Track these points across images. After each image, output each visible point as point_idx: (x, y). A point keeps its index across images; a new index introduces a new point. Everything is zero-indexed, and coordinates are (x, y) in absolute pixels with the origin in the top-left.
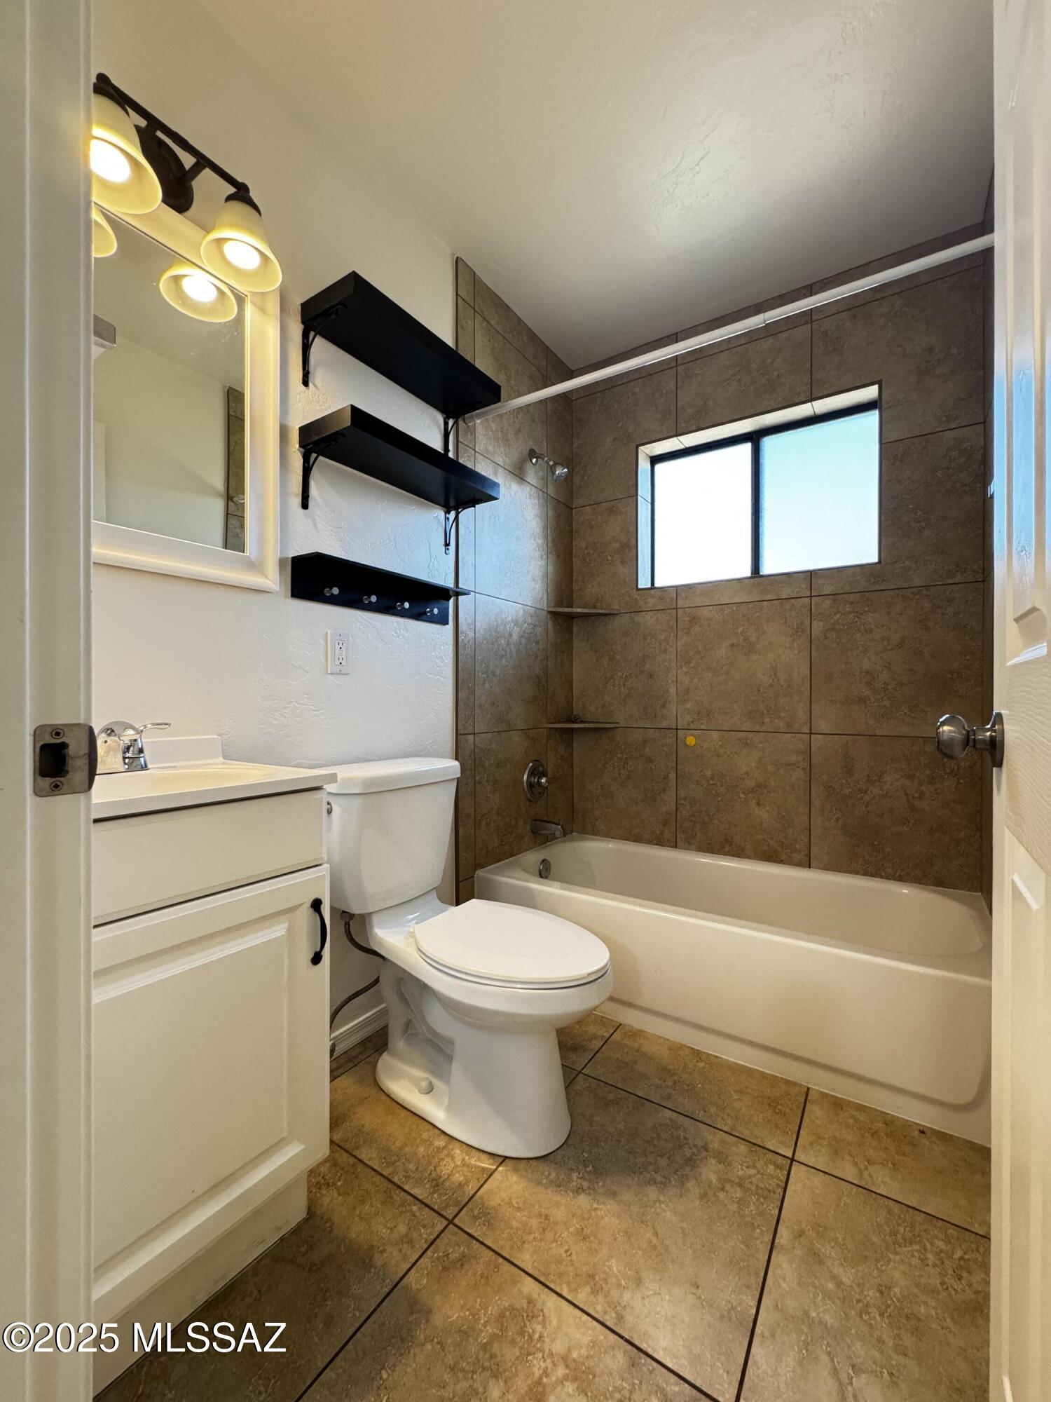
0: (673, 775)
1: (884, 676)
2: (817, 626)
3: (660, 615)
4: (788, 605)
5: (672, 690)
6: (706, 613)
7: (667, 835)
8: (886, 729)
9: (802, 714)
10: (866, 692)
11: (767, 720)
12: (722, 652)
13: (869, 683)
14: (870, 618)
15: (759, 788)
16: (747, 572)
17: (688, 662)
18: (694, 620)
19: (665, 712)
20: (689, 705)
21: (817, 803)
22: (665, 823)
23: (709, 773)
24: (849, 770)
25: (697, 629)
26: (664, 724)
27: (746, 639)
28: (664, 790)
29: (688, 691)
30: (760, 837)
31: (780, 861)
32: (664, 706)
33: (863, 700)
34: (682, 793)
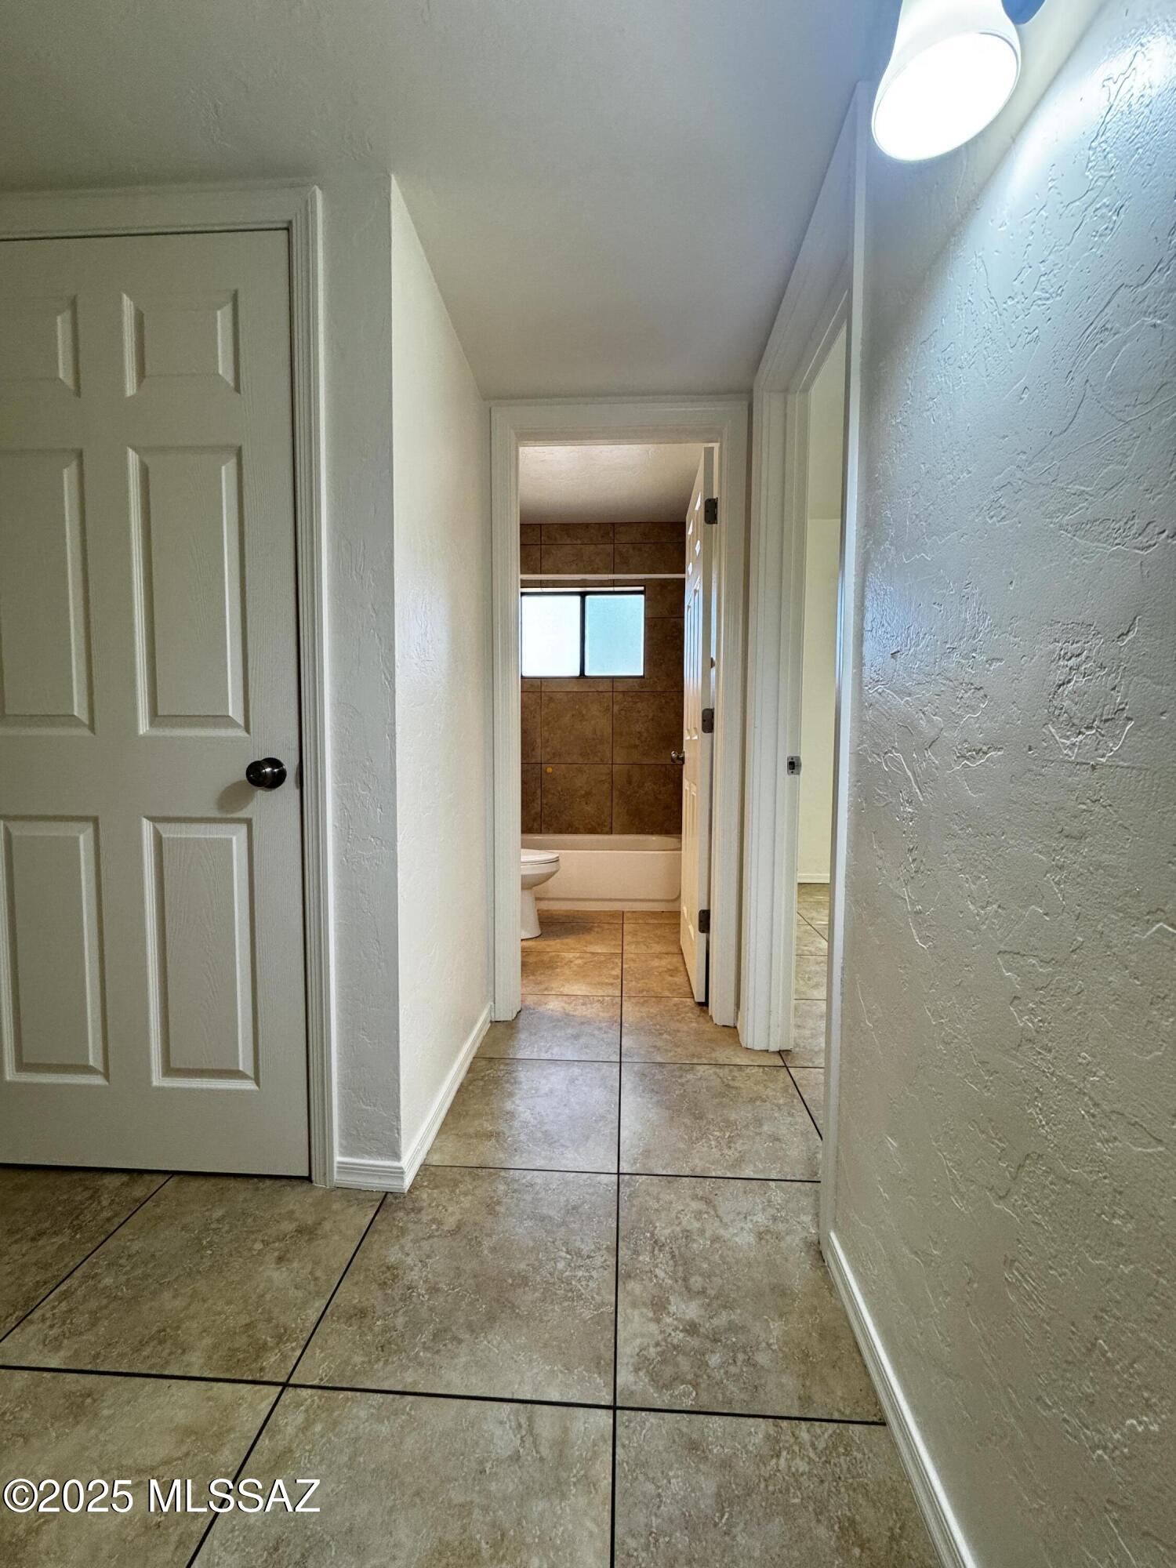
0: (539, 791)
1: (645, 735)
2: (616, 708)
3: (530, 695)
4: (601, 695)
5: (539, 740)
6: (559, 696)
7: (536, 826)
8: (646, 761)
9: (608, 754)
10: (637, 742)
11: (591, 757)
12: (567, 719)
13: (639, 738)
14: (639, 705)
15: (588, 794)
16: (577, 673)
17: (548, 724)
18: (551, 699)
19: (534, 753)
20: (548, 749)
21: (615, 801)
22: (534, 820)
23: (560, 789)
24: (630, 783)
25: (552, 705)
26: (533, 761)
27: (580, 713)
28: (533, 800)
29: (548, 741)
30: (587, 821)
31: (598, 833)
32: (533, 750)
33: (636, 746)
34: (544, 801)
